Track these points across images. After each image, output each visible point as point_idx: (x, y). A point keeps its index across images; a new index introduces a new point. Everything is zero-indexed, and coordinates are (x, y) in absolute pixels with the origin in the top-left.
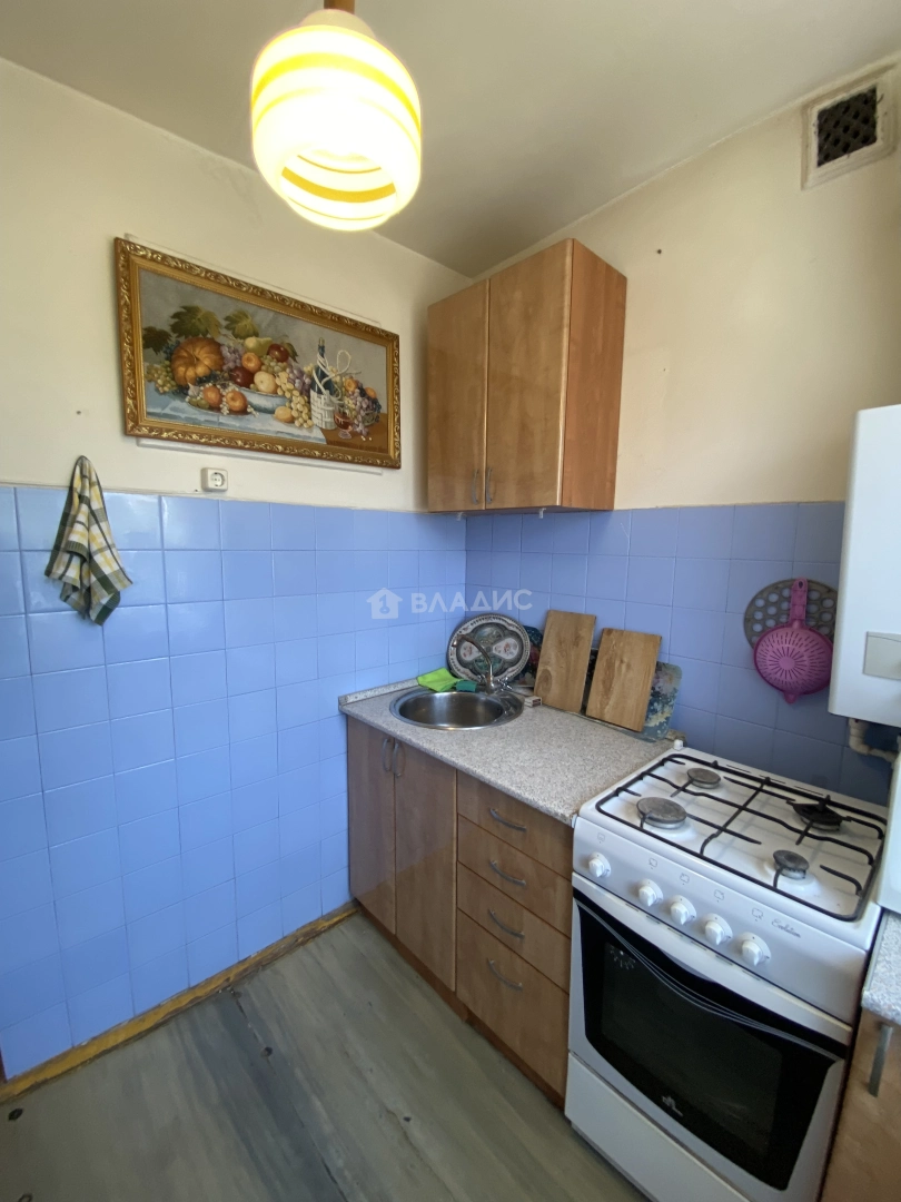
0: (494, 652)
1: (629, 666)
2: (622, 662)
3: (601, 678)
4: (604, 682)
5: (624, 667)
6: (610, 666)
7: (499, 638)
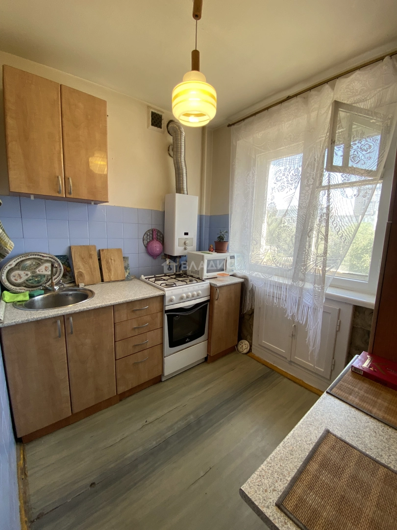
0: (38, 273)
1: (114, 260)
2: (111, 259)
3: (105, 267)
4: (107, 268)
5: (113, 261)
6: (107, 262)
7: (39, 265)
